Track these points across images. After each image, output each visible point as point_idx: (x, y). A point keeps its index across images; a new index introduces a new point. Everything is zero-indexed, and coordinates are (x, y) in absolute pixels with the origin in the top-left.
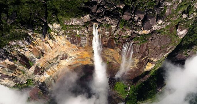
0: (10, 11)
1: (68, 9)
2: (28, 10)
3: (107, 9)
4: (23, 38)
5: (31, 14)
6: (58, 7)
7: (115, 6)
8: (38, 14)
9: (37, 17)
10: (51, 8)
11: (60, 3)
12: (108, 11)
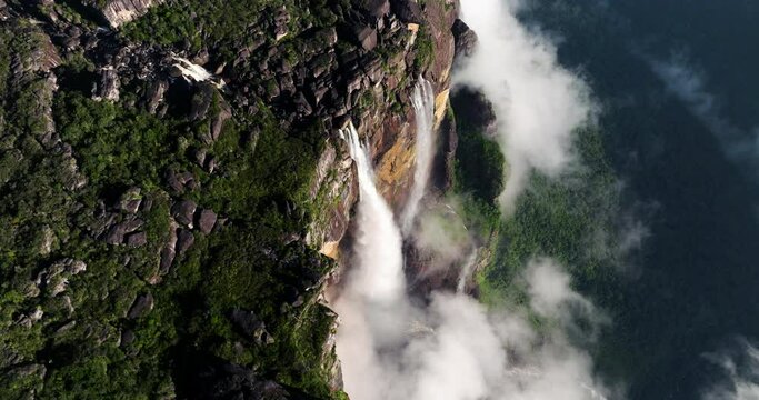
0: (217, 325)
1: (284, 162)
2: (240, 272)
3: (326, 70)
4: (327, 317)
5: (258, 269)
6: (261, 192)
7: (329, 48)
8: (265, 247)
9: (277, 253)
10: (255, 210)
11: (249, 178)
12: (334, 73)
